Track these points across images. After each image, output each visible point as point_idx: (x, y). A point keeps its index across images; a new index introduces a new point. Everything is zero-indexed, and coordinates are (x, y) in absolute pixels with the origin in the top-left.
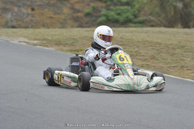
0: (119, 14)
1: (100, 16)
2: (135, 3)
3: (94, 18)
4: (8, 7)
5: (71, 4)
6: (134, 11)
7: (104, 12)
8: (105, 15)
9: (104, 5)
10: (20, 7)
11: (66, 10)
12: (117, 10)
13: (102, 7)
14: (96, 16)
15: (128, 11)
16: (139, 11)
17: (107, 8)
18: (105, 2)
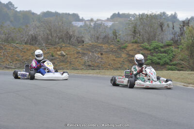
0: (159, 59)
2: (170, 52)
4: (85, 52)
5: (127, 51)
7: (149, 57)
8: (150, 59)
9: (149, 52)
10: (93, 52)
11: (124, 55)
12: (159, 56)
13: (148, 54)
17: (152, 54)
18: (150, 50)
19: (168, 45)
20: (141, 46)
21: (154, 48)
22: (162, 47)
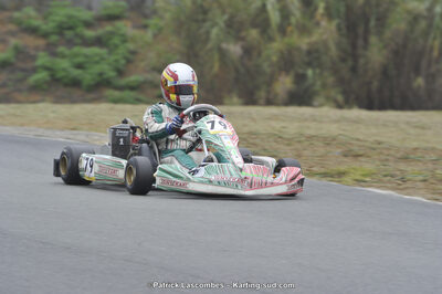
0: (80, 66)
1: (35, 70)
2: (116, 40)
3: (20, 75)
6: (116, 61)
7: (43, 59)
8: (46, 68)
9: (41, 42)
12: (76, 55)
13: (37, 48)
14: (23, 70)
15: (103, 59)
16: (129, 61)
17: (51, 50)
18: (45, 35)
19: (112, 18)
20: (11, 20)
21: (61, 29)
22: (88, 25)
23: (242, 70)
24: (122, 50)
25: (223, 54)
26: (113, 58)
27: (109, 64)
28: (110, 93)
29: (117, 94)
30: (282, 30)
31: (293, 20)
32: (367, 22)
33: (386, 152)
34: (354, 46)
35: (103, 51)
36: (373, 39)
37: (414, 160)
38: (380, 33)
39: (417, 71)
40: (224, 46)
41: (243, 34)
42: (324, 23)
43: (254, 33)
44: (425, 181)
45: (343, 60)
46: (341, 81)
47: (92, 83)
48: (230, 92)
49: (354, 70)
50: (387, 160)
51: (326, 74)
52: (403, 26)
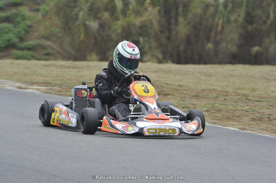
6: (19, 32)
15: (10, 30)
16: (27, 32)
23: (99, 38)
24: (23, 25)
25: (86, 28)
26: (16, 30)
27: (14, 34)
28: (15, 52)
29: (19, 53)
30: (124, 13)
31: (131, 7)
32: (177, 8)
33: (184, 92)
34: (169, 24)
35: (10, 26)
36: (181, 19)
37: (202, 97)
38: (185, 16)
39: (208, 39)
40: (87, 22)
41: (99, 15)
42: (150, 9)
43: (106, 15)
44: (208, 111)
45: (162, 32)
46: (161, 45)
47: (3, 45)
48: (91, 51)
49: (169, 38)
50: (185, 97)
51: (152, 40)
52: (199, 11)
